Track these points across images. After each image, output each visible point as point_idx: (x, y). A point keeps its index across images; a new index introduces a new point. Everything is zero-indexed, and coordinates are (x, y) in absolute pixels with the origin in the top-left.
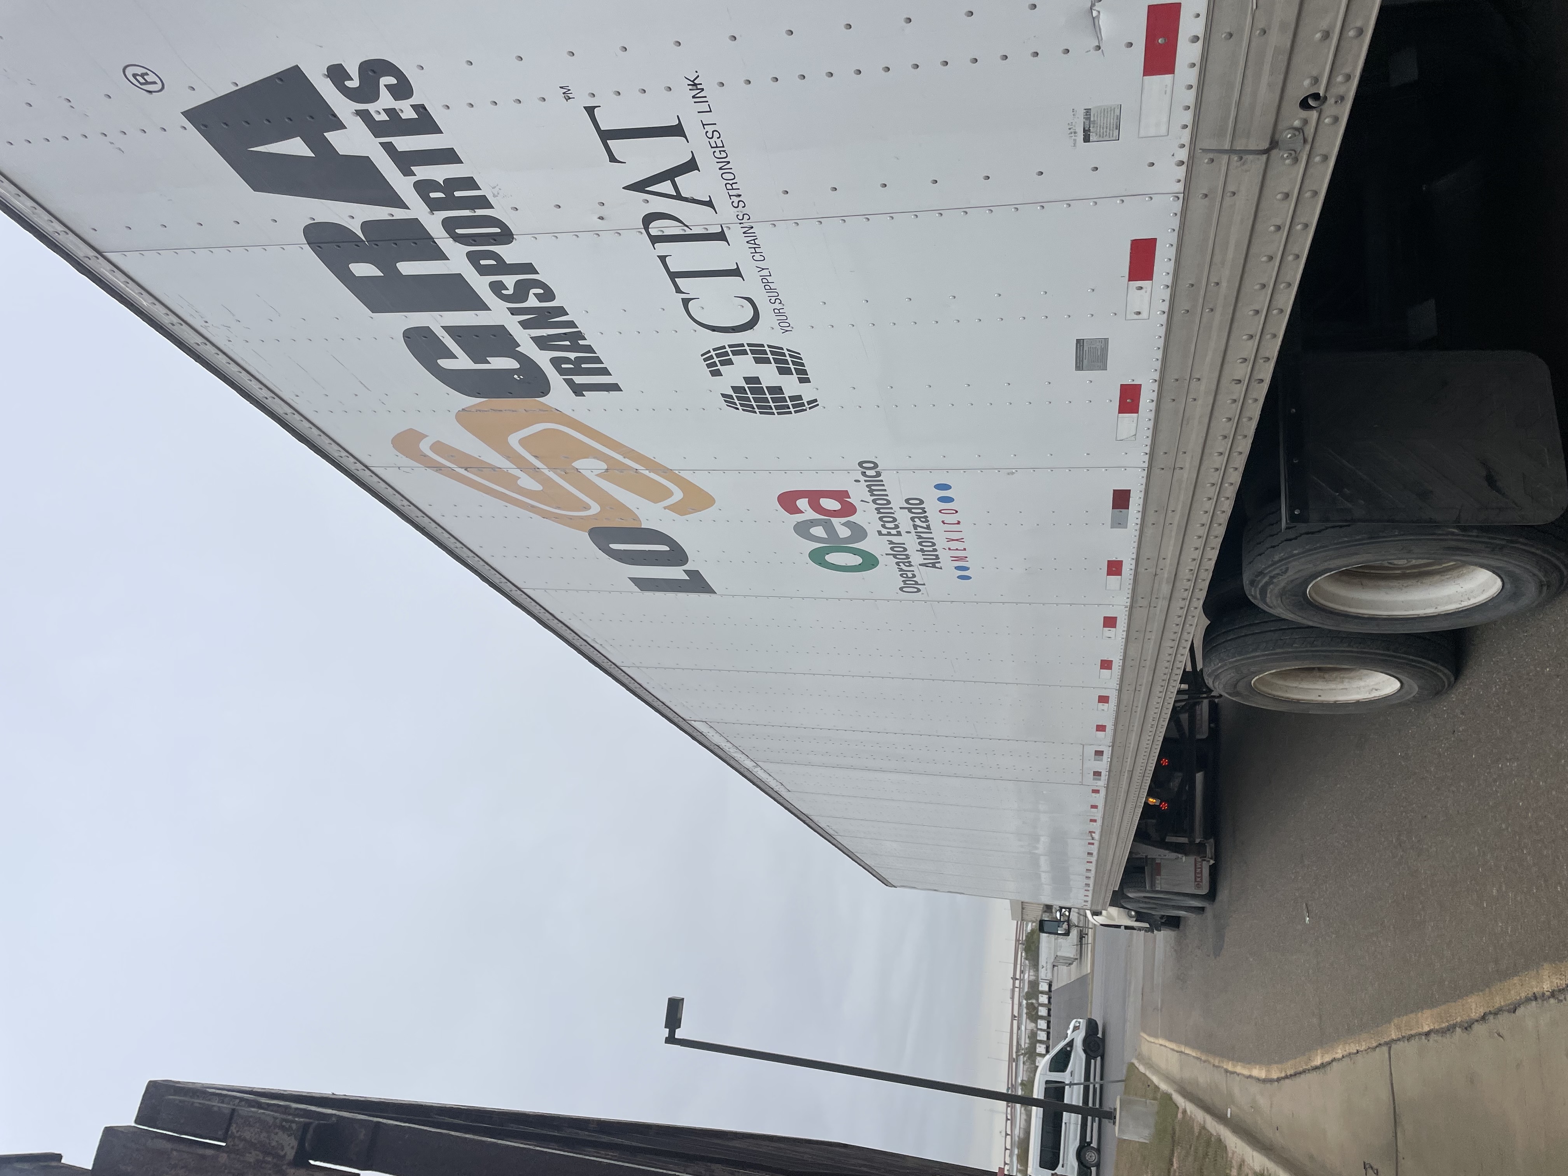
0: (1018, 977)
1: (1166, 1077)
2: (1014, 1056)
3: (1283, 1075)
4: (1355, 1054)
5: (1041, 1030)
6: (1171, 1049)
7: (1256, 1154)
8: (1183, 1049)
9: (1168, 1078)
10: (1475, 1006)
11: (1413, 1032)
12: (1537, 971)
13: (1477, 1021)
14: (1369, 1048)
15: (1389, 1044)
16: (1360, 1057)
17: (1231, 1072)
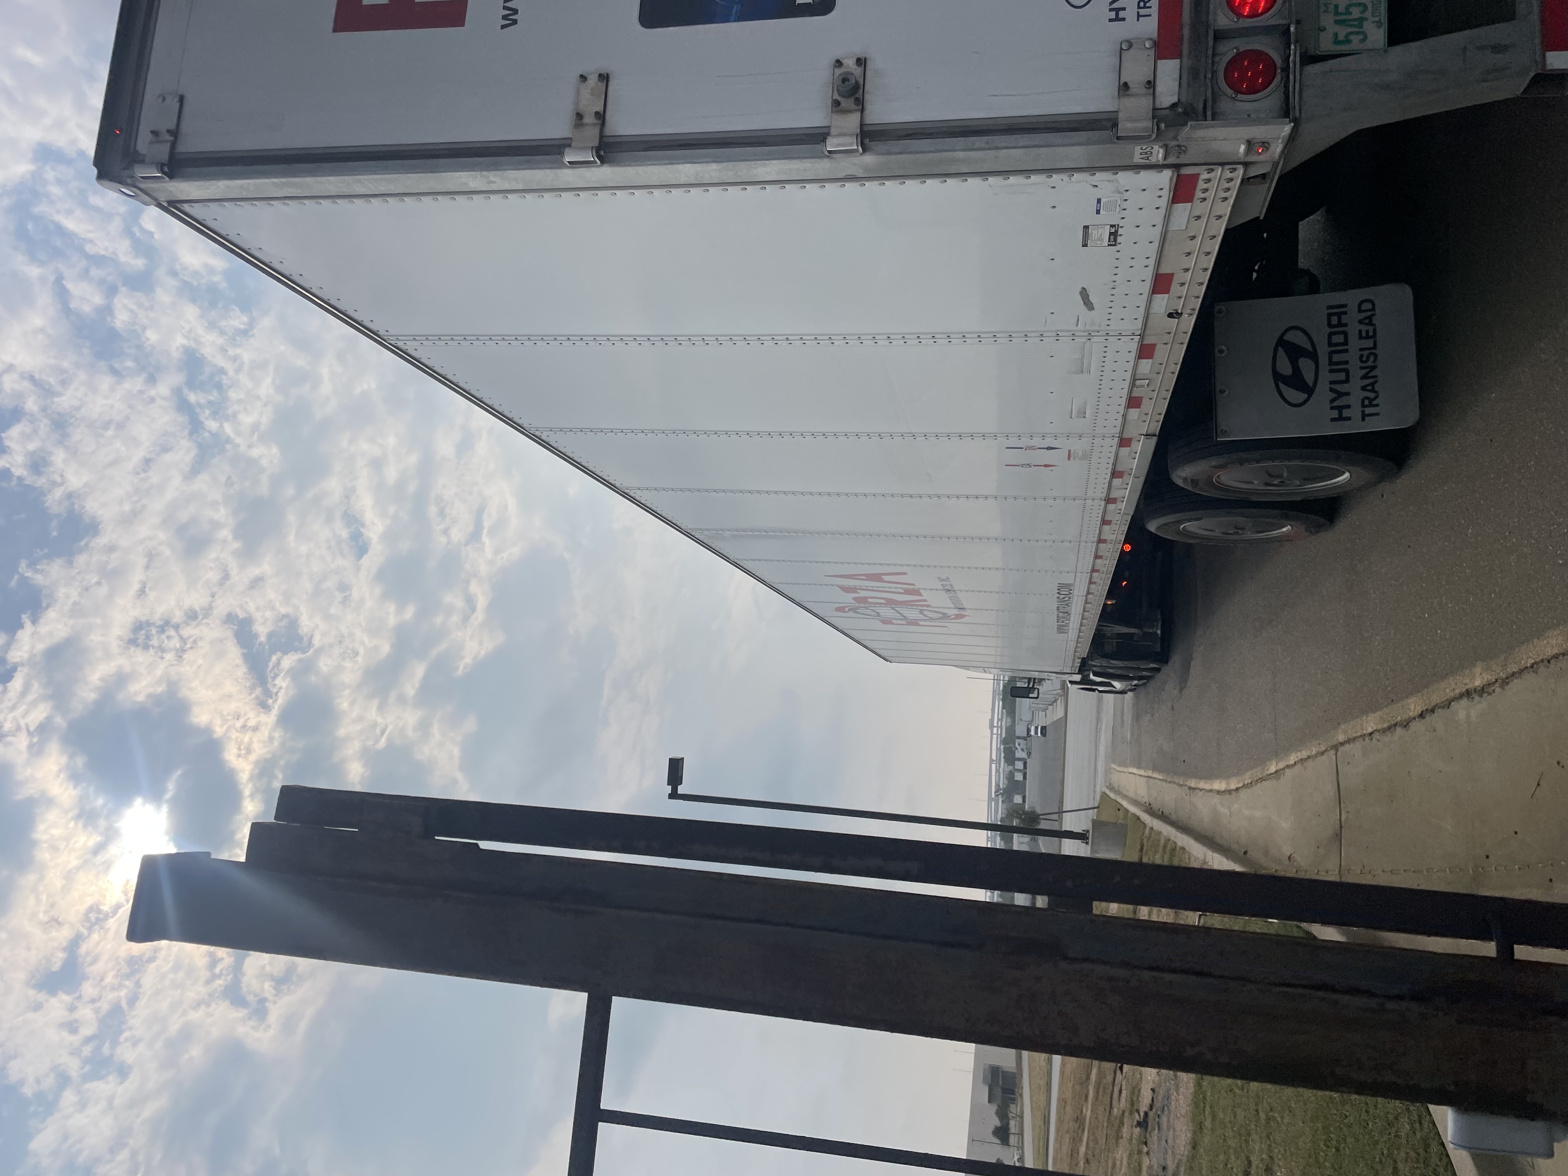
0: (995, 724)
1: (1135, 801)
2: (993, 796)
3: (1240, 785)
4: (1306, 759)
5: (1019, 770)
6: (1139, 775)
7: (1215, 855)
8: (1150, 773)
9: (1135, 803)
10: (1414, 705)
11: (1358, 734)
12: (1471, 670)
13: (1415, 719)
14: (1318, 753)
15: (1336, 747)
16: (1310, 762)
17: (1194, 789)
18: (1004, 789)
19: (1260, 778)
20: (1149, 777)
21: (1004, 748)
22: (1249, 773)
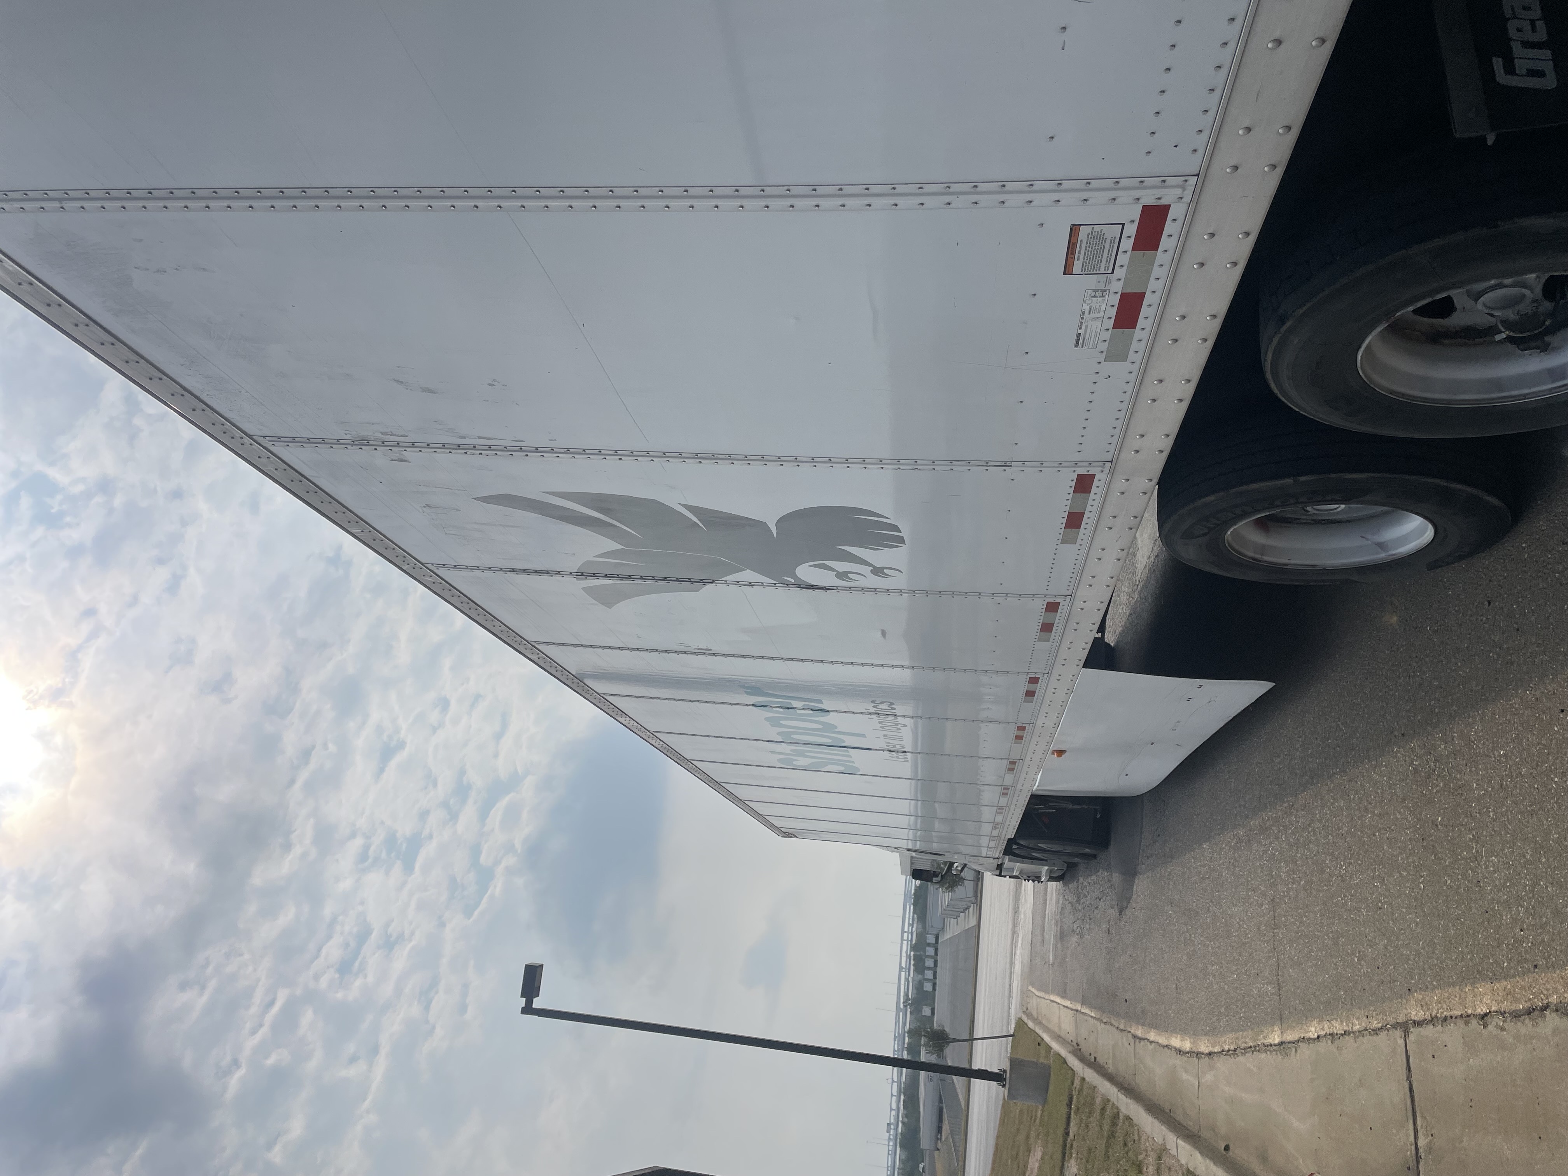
1: (1059, 1036)
3: (1216, 1049)
6: (1064, 1006)
8: (1079, 1007)
9: (1060, 1039)
11: (1455, 1013)
14: (1366, 1029)
15: (1405, 1027)
16: (1349, 1039)
17: (1141, 1039)
18: (913, 999)
19: (1251, 1047)
20: (1077, 1011)
21: (914, 955)
22: (1231, 1035)
